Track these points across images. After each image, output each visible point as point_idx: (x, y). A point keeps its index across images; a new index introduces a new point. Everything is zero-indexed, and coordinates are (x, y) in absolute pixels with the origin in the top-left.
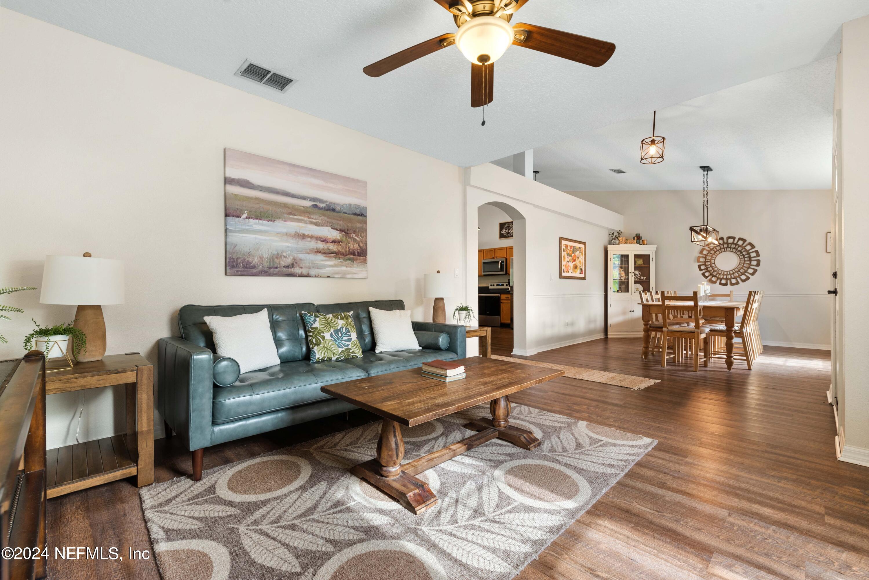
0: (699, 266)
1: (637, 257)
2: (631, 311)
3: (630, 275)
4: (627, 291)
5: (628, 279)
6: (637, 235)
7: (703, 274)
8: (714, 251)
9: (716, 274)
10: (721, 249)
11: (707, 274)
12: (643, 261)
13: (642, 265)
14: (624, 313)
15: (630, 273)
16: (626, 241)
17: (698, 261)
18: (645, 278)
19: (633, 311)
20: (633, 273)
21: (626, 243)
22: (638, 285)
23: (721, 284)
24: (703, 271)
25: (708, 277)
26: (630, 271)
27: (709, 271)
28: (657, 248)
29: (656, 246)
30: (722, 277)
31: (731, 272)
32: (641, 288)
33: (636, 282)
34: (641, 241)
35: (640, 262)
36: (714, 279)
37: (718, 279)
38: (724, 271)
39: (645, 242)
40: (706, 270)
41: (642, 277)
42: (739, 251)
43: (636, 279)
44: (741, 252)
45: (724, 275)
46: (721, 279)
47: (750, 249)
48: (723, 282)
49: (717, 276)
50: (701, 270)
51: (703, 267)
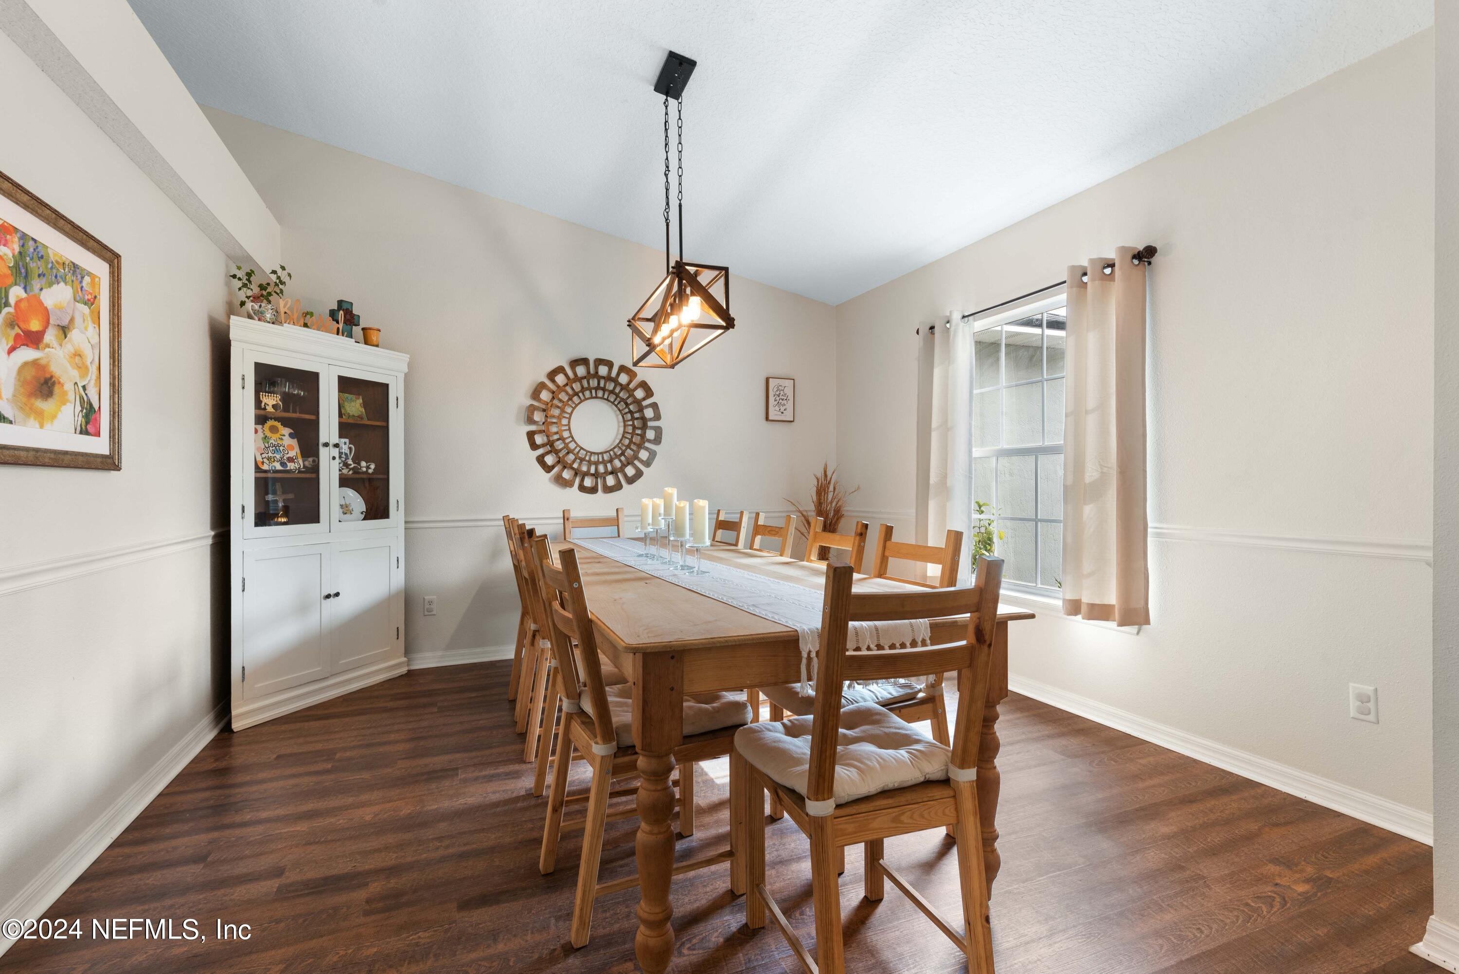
0: (531, 435)
1: (347, 385)
2: (328, 596)
3: (324, 453)
4: (313, 517)
5: (315, 469)
6: (345, 306)
7: (541, 460)
8: (567, 393)
9: (574, 461)
10: (583, 390)
11: (550, 460)
12: (365, 405)
13: (360, 417)
14: (302, 608)
15: (326, 445)
16: (306, 320)
17: (530, 420)
18: (373, 466)
19: (337, 595)
20: (336, 446)
21: (306, 325)
22: (350, 493)
23: (582, 488)
24: (540, 451)
25: (553, 467)
26: (323, 439)
27: (557, 452)
28: (410, 365)
29: (406, 357)
30: (584, 468)
31: (606, 457)
32: (358, 503)
33: (344, 482)
34: (357, 331)
35: (355, 407)
36: (567, 475)
37: (576, 474)
38: (592, 453)
39: (374, 338)
40: (548, 448)
41: (363, 464)
42: (622, 400)
43: (345, 471)
44: (627, 405)
45: (590, 463)
46: (584, 475)
47: (644, 399)
48: (588, 482)
49: (575, 466)
50: (534, 446)
51: (539, 439)
